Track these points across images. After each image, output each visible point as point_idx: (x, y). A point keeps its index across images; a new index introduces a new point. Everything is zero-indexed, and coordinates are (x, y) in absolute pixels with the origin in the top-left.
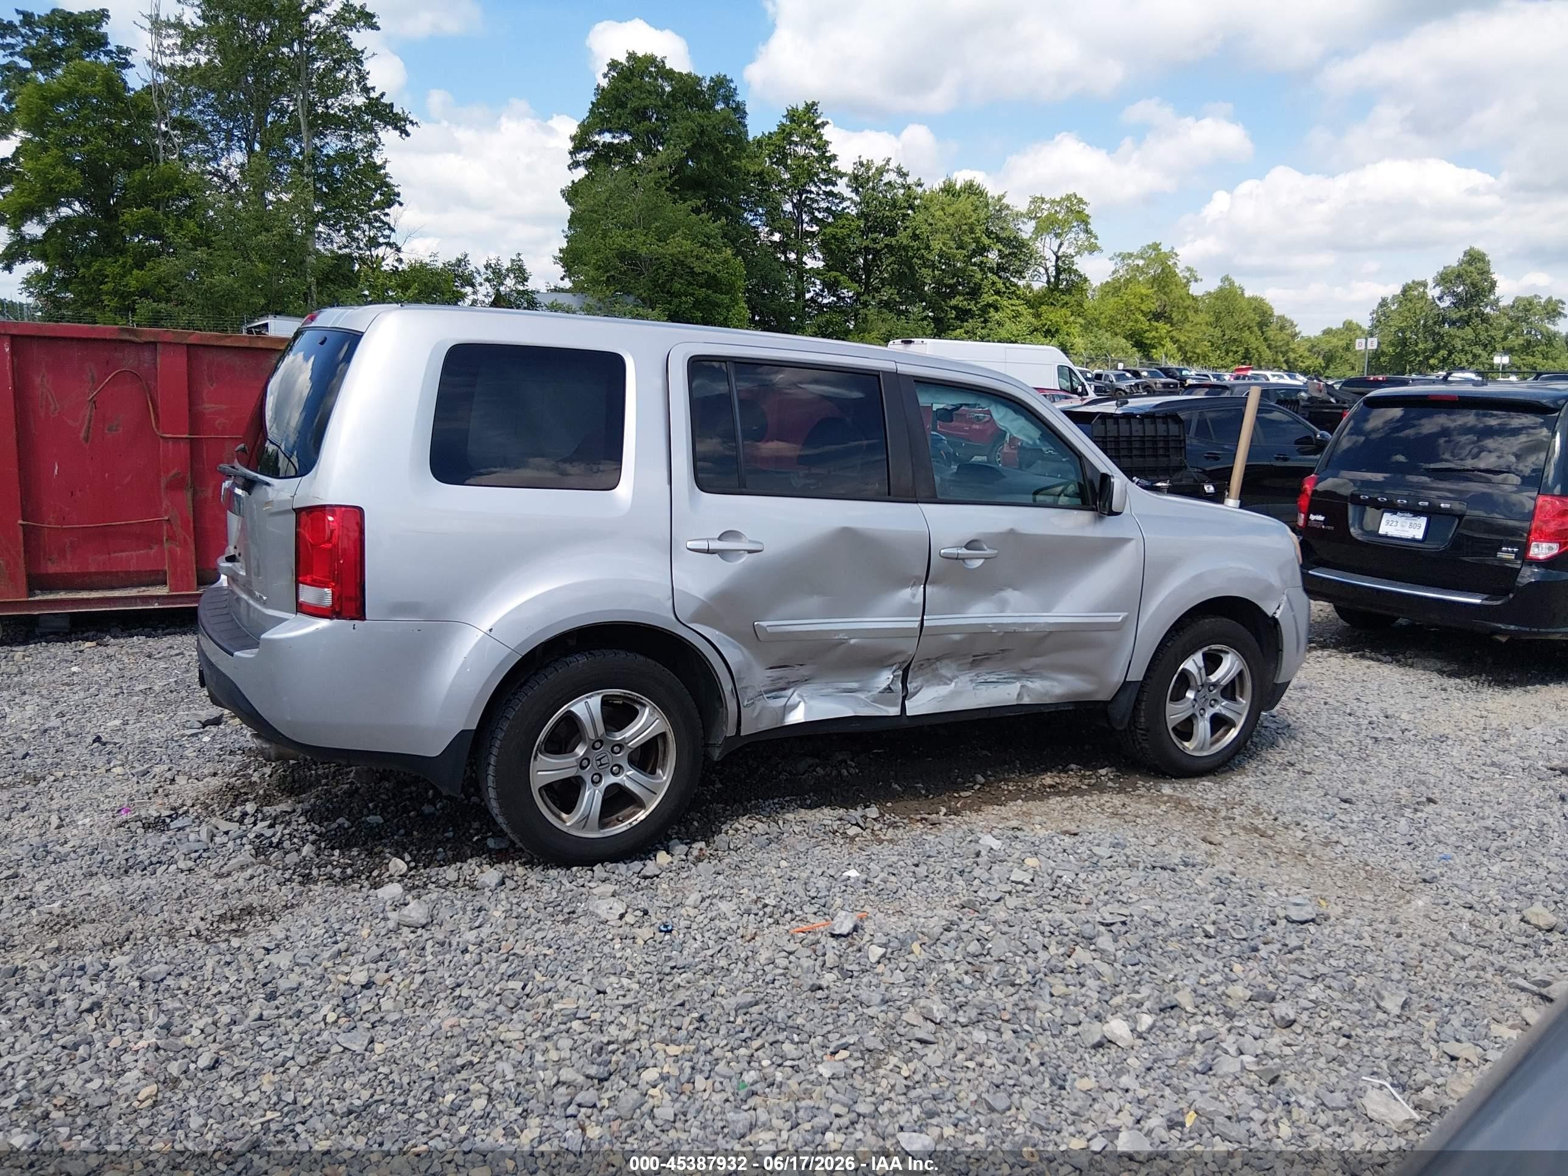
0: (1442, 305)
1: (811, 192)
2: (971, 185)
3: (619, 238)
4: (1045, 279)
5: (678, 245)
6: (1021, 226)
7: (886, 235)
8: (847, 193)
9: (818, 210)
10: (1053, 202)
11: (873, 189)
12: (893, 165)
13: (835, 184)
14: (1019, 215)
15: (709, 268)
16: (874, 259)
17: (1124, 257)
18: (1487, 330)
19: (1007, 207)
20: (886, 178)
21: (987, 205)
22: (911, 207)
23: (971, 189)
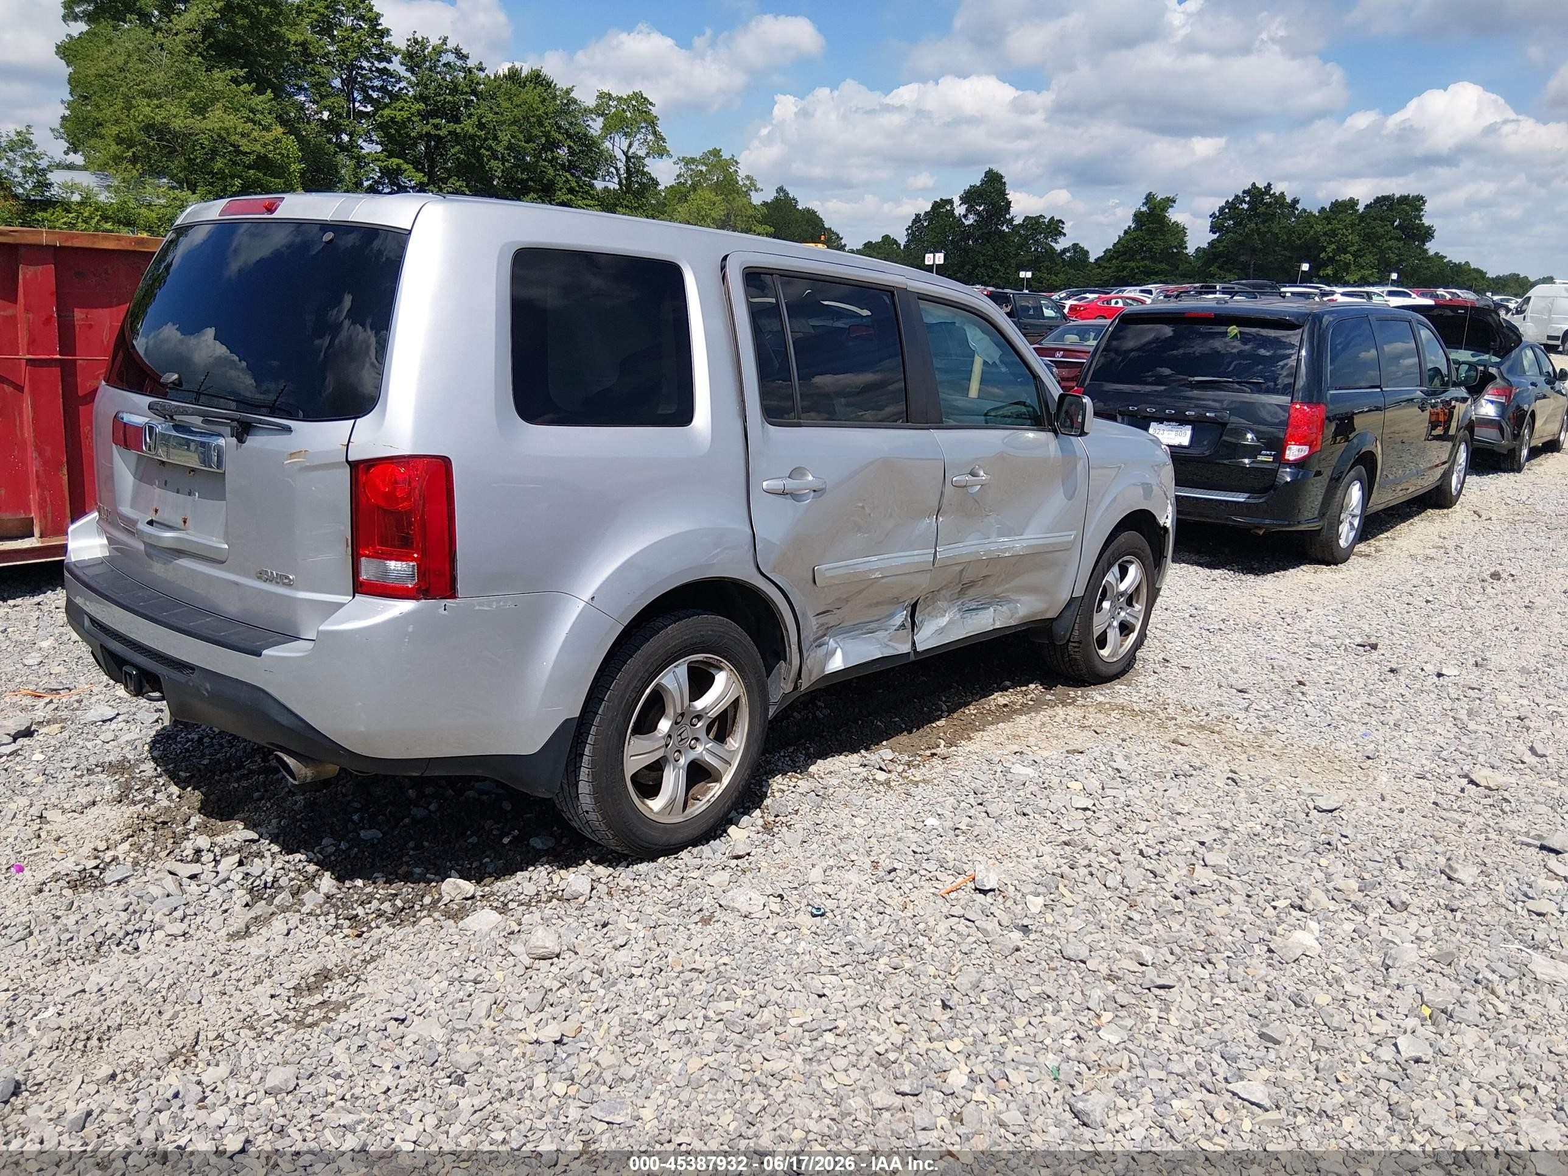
0: (967, 223)
1: (363, 68)
2: (538, 76)
3: (145, 109)
4: (616, 180)
5: (217, 119)
6: (590, 122)
7: (448, 122)
8: (402, 71)
9: (373, 88)
10: (620, 99)
11: (430, 70)
12: (451, 45)
13: (390, 61)
14: (587, 111)
15: (258, 147)
16: (436, 147)
17: (688, 162)
18: (1004, 247)
19: (575, 102)
20: (445, 59)
21: (554, 98)
22: (474, 92)
23: (537, 78)
